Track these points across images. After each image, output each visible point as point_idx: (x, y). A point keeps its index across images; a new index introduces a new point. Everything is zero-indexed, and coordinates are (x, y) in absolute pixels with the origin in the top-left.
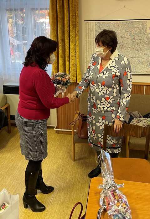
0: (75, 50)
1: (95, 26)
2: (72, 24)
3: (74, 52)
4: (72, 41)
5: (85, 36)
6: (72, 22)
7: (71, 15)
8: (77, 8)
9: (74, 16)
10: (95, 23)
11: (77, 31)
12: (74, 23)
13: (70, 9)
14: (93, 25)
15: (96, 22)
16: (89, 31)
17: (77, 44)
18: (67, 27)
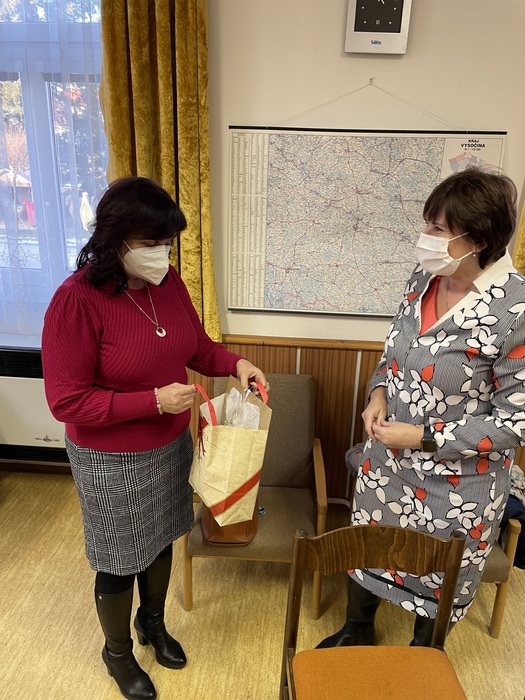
0: (197, 232)
1: (266, 146)
2: (186, 138)
3: (194, 236)
4: (186, 197)
5: (233, 181)
6: (187, 129)
7: (183, 104)
8: (205, 77)
9: (193, 108)
10: (266, 137)
11: (202, 164)
12: (193, 133)
13: (178, 80)
14: (260, 144)
15: (270, 135)
16: (247, 167)
17: (203, 211)
18: (168, 148)
